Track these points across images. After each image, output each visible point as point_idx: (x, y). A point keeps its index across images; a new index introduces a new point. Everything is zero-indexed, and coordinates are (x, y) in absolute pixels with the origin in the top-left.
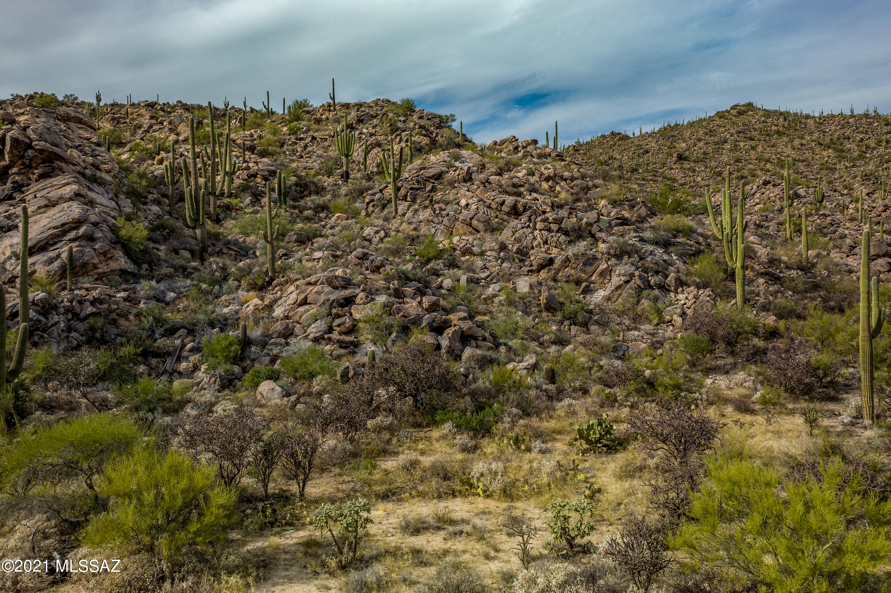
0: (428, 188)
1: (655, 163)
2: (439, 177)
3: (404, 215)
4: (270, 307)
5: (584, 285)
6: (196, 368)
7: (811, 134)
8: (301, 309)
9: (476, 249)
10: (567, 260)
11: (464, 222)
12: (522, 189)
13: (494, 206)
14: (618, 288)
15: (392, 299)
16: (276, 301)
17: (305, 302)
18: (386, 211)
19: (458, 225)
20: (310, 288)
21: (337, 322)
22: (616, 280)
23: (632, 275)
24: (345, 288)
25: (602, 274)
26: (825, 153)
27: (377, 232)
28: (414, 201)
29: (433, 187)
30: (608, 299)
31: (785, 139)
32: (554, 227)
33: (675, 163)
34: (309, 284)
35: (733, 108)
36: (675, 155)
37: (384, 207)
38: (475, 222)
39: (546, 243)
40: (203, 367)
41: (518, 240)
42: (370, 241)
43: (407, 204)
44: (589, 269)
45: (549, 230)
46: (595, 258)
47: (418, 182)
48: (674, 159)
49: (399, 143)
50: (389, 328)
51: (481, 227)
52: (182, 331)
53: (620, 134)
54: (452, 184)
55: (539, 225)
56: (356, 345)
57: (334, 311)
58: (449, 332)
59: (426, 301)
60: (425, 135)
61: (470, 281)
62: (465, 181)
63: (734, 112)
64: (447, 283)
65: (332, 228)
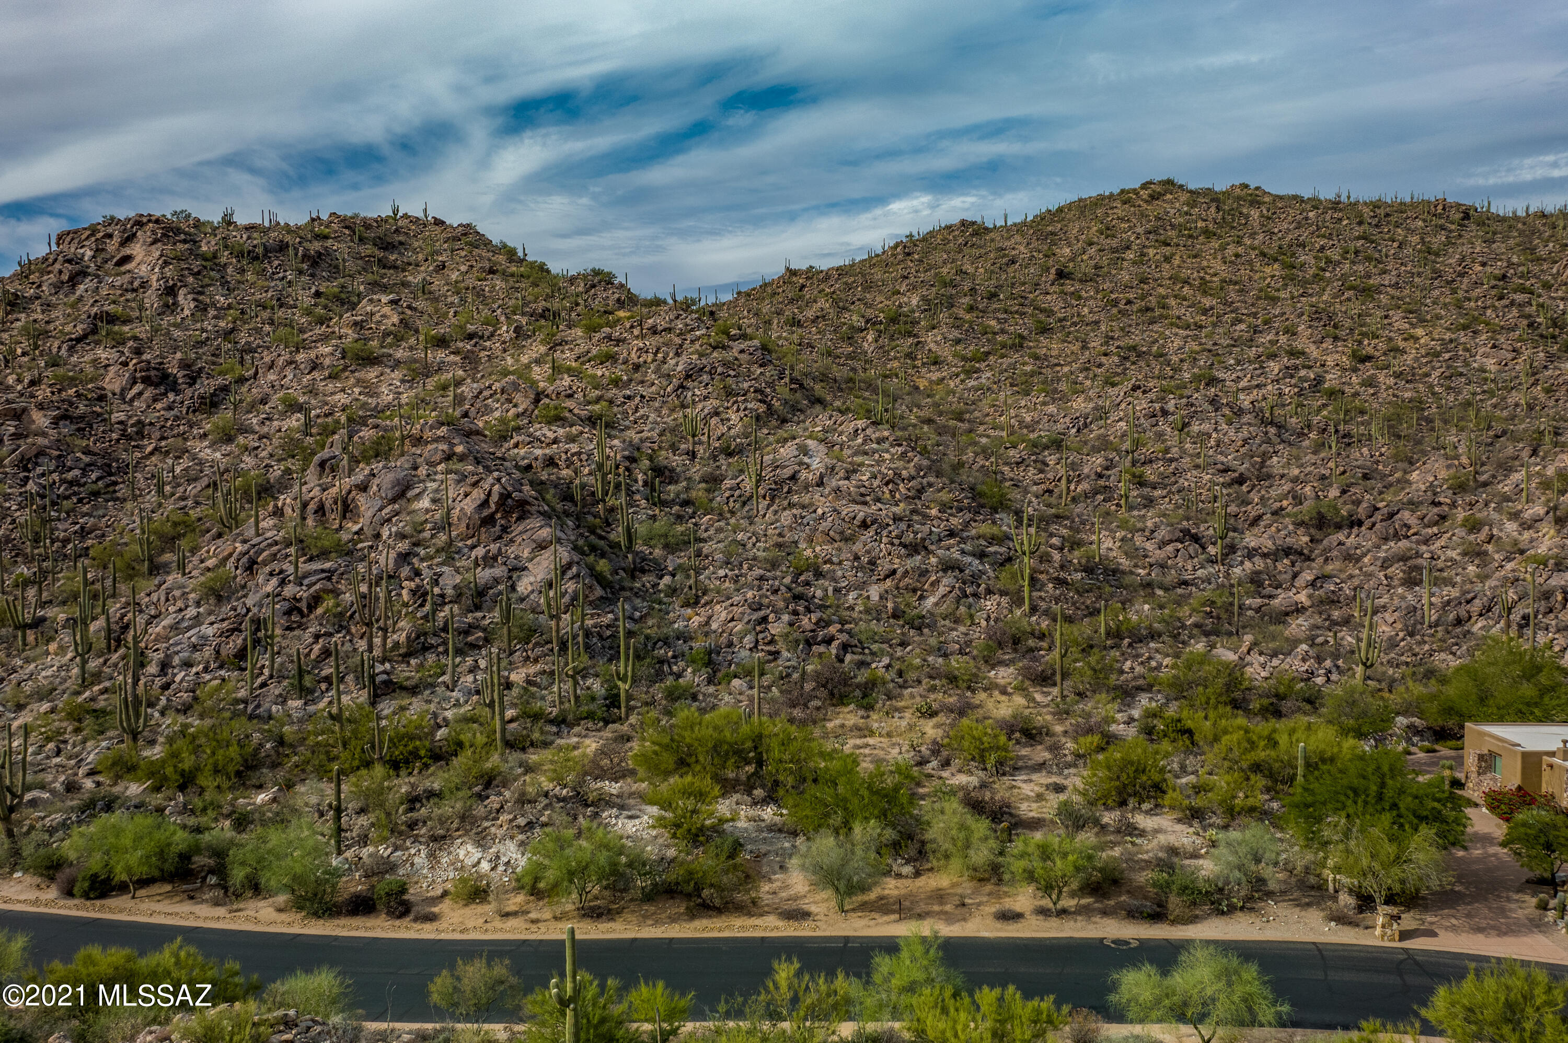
0: (785, 490)
1: (1024, 284)
2: (793, 477)
3: (764, 515)
4: (707, 623)
5: (919, 593)
6: (684, 670)
7: (1253, 235)
8: (730, 625)
9: (835, 559)
10: (907, 572)
11: (822, 532)
12: (868, 498)
13: (847, 519)
14: (943, 596)
15: (793, 617)
16: (710, 617)
17: (732, 620)
18: (747, 508)
19: (819, 536)
20: (735, 608)
21: (761, 636)
22: (942, 590)
23: (954, 587)
24: (760, 609)
25: (932, 584)
26: (1268, 270)
27: (750, 538)
28: (773, 499)
29: (790, 488)
30: (936, 604)
31: (1215, 244)
32: (896, 541)
33: (1052, 284)
34: (732, 605)
35: (1144, 186)
36: (1053, 271)
37: (744, 504)
38: (831, 533)
39: (889, 554)
40: (689, 670)
41: (868, 552)
42: (744, 545)
43: (766, 503)
44: (923, 579)
45: (892, 544)
46: (927, 571)
47: (776, 483)
48: (1052, 277)
49: (738, 410)
50: (797, 642)
51: (837, 537)
52: (660, 643)
53: (974, 223)
54: (806, 487)
55: (884, 540)
56: (778, 652)
57: (758, 628)
58: (835, 643)
59: (814, 618)
60: (760, 401)
61: (837, 590)
62: (818, 486)
63: (1144, 194)
64: (819, 593)
65: (706, 530)
